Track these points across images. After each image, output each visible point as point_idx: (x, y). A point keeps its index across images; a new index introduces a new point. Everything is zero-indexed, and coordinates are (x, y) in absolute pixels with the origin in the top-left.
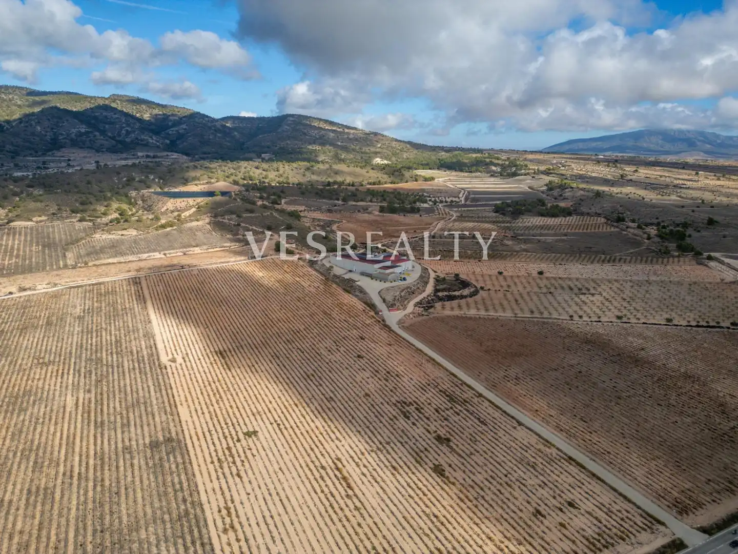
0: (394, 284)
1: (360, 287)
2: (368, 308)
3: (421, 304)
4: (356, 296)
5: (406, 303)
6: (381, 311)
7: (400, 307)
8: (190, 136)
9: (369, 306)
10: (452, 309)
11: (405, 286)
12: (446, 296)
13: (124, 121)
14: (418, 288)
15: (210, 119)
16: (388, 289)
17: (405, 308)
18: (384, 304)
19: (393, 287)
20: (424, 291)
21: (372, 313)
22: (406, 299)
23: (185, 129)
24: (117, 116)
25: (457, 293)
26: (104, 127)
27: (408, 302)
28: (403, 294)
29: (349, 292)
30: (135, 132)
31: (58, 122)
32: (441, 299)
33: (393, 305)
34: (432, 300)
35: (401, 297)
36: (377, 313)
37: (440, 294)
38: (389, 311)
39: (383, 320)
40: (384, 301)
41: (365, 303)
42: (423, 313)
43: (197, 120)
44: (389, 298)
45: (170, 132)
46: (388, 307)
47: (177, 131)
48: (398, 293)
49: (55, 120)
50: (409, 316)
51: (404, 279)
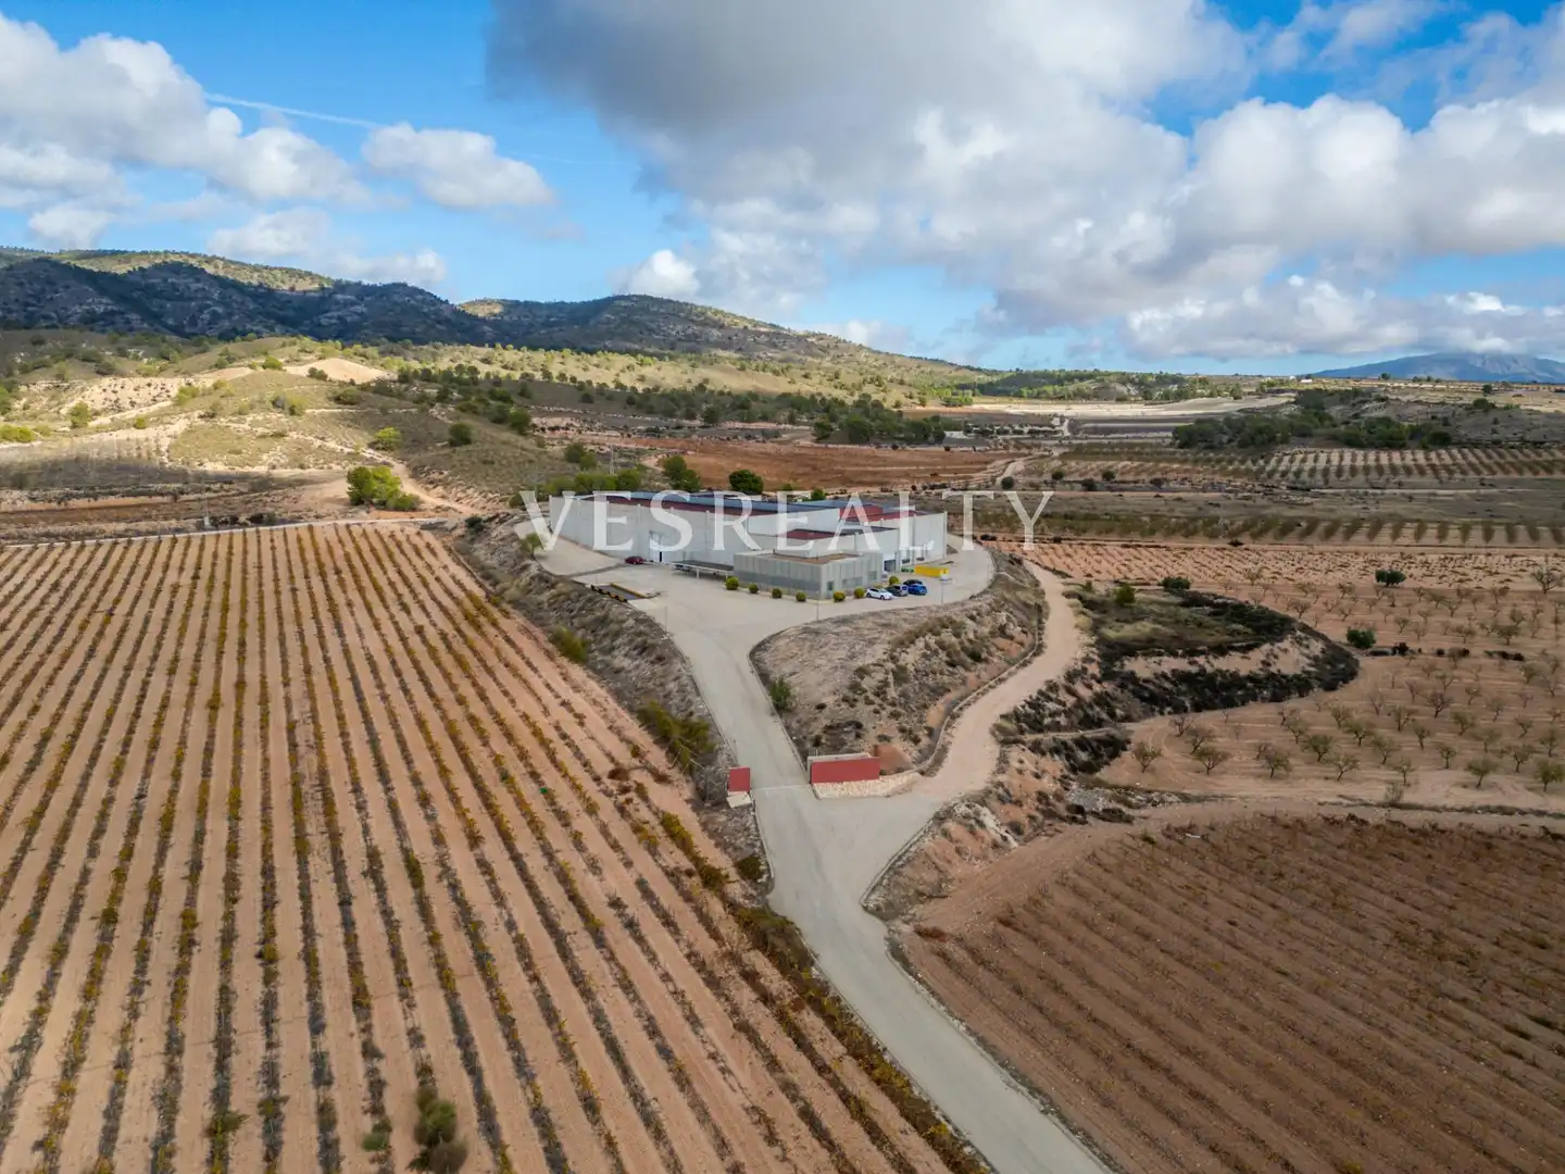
0: (852, 607)
1: (648, 621)
2: (657, 757)
3: (1037, 726)
4: (604, 673)
5: (934, 715)
6: (743, 780)
7: (899, 745)
8: (366, 327)
9: (663, 739)
10: (1274, 764)
11: (924, 618)
12: (1181, 677)
13: (216, 296)
14: (1002, 631)
15: (429, 298)
16: (811, 632)
17: (932, 759)
18: (776, 729)
19: (843, 621)
20: (1038, 649)
21: (674, 799)
22: (938, 691)
23: (362, 314)
24: (200, 285)
25: (1235, 664)
26: (161, 307)
27: (952, 716)
28: (911, 658)
29: (573, 652)
30: (230, 315)
31: (43, 290)
32: (1154, 699)
33: (837, 735)
34: (1102, 700)
35: (900, 675)
36: (708, 799)
37: (1141, 667)
38: (817, 775)
39: (750, 868)
40: (781, 700)
41: (648, 719)
42: (1076, 794)
43: (396, 298)
44: (817, 683)
45: (324, 321)
46: (804, 745)
47: (339, 318)
48: (879, 652)
49: (37, 287)
50: (974, 825)
51: (914, 588)
